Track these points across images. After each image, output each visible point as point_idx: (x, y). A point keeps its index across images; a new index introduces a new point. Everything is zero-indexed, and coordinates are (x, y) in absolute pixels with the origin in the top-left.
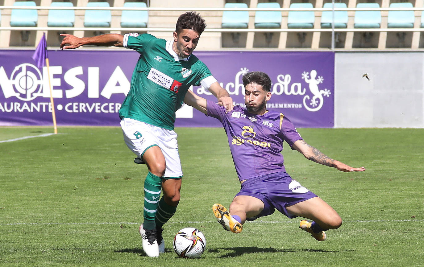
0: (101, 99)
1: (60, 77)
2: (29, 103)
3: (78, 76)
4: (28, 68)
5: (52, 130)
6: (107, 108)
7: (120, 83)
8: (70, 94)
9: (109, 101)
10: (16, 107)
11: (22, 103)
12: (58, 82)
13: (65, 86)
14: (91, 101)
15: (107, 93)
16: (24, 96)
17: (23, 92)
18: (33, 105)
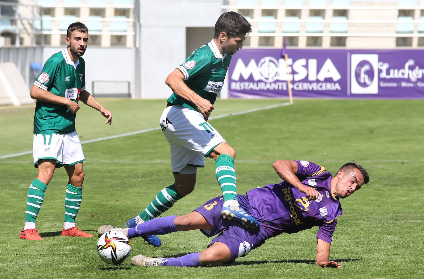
0: (318, 81)
1: (291, 66)
2: (270, 83)
3: (303, 66)
4: (270, 61)
5: (289, 101)
6: (321, 87)
7: (330, 70)
8: (297, 78)
9: (322, 82)
10: (262, 86)
11: (266, 83)
12: (290, 70)
13: (294, 72)
14: (311, 82)
15: (321, 77)
16: (267, 79)
17: (267, 77)
18: (273, 84)
